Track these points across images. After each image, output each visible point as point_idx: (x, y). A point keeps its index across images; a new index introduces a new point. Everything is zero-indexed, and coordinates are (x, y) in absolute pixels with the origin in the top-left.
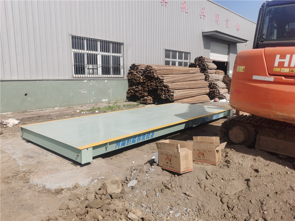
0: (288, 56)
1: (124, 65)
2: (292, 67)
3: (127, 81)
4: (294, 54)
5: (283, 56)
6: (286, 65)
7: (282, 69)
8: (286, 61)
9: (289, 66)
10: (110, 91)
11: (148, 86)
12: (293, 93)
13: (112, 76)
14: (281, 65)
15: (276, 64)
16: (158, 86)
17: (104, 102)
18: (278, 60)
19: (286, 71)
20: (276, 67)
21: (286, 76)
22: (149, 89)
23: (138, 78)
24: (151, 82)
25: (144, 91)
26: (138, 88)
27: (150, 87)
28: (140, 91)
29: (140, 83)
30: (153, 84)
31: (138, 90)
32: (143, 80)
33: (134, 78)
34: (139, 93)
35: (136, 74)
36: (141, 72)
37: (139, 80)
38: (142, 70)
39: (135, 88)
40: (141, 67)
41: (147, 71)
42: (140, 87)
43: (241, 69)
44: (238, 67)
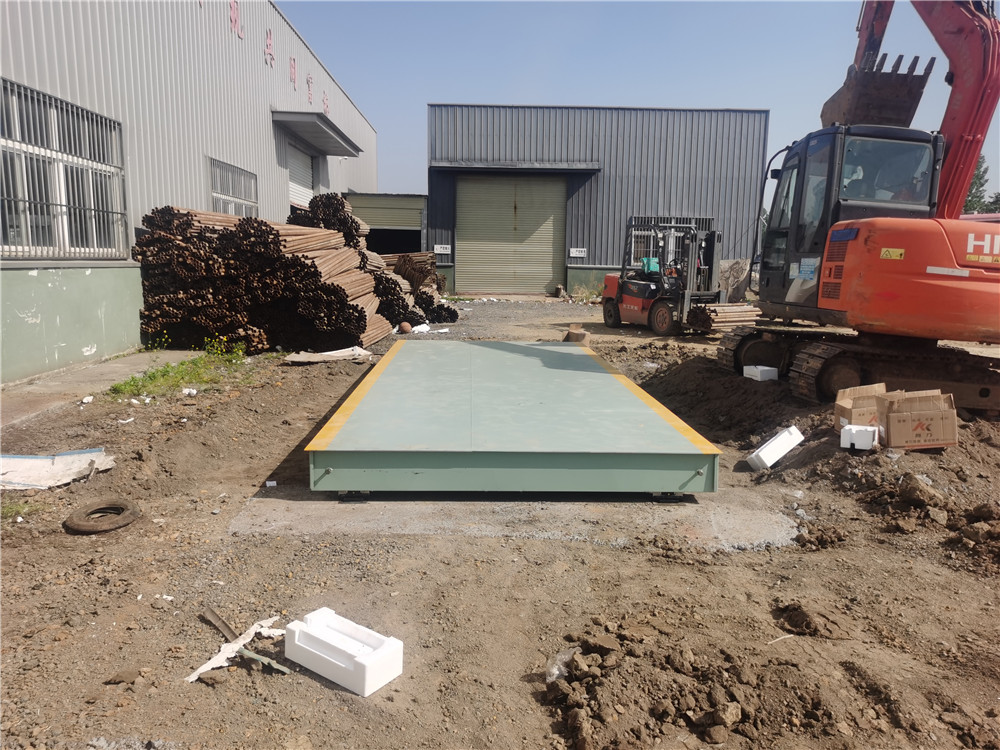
0: (988, 237)
1: (125, 208)
2: (996, 255)
3: (138, 271)
4: (998, 234)
5: (980, 237)
6: (987, 250)
7: (981, 257)
8: (986, 244)
9: (991, 253)
10: (101, 313)
11: (249, 289)
12: (997, 294)
13: (95, 250)
14: (979, 250)
15: (970, 249)
16: (296, 291)
17: (87, 359)
18: (971, 243)
19: (988, 260)
20: (970, 254)
21: (988, 268)
22: (255, 299)
23: (202, 261)
24: (265, 275)
25: (233, 308)
26: (204, 298)
27: (264, 294)
28: (212, 307)
29: (210, 279)
30: (275, 282)
31: (203, 306)
32: (228, 267)
33: (180, 259)
34: (207, 316)
35: (184, 245)
36: (210, 241)
37: (209, 268)
38: (214, 231)
39: (188, 299)
40: (199, 222)
41: (248, 236)
42: (211, 294)
43: (895, 254)
44: (884, 250)
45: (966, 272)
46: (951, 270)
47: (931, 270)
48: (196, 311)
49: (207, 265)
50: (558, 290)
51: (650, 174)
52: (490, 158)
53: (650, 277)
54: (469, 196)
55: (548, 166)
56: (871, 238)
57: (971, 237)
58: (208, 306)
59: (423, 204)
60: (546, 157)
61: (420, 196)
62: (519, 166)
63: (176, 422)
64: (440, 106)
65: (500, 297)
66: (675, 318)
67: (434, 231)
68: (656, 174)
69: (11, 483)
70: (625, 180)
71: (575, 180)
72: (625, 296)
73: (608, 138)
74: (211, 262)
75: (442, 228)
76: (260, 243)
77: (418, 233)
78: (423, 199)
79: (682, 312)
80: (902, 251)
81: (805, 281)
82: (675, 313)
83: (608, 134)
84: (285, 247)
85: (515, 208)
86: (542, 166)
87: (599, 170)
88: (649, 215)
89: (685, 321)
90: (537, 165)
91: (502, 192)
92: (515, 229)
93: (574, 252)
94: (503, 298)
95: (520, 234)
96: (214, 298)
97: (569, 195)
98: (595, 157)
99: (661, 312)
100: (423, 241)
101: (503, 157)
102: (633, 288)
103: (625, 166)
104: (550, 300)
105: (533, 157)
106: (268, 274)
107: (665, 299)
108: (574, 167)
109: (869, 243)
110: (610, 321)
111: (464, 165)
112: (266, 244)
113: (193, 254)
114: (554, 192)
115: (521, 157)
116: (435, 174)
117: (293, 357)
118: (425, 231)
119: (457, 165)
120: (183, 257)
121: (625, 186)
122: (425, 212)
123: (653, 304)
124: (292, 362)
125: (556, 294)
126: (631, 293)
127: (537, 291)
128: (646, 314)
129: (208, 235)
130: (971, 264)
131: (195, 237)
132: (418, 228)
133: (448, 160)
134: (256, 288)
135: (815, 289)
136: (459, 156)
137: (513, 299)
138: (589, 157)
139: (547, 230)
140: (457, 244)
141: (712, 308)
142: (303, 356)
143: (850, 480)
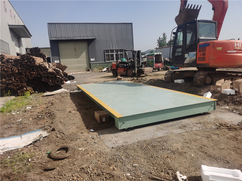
2: (241, 47)
5: (237, 43)
6: (239, 46)
11: (26, 76)
14: (237, 46)
15: (236, 46)
21: (239, 50)
22: (28, 78)
23: (10, 69)
24: (30, 71)
25: (21, 82)
26: (11, 80)
27: (31, 77)
28: (15, 82)
29: (13, 74)
30: (34, 73)
31: (12, 82)
32: (18, 70)
33: (2, 69)
34: (13, 85)
35: (2, 64)
36: (11, 62)
37: (12, 71)
38: (12, 59)
39: (6, 81)
40: (6, 57)
41: (24, 60)
42: (14, 78)
43: (220, 48)
44: (217, 48)
45: (235, 51)
46: (232, 51)
47: (228, 52)
48: (10, 84)
49: (12, 70)
50: (89, 69)
51: (107, 39)
52: (67, 37)
53: (124, 63)
54: (62, 47)
55: (82, 38)
56: (214, 46)
57: (235, 43)
58: (13, 82)
59: (50, 50)
60: (81, 36)
61: (49, 48)
62: (75, 38)
63: (37, 118)
64: (51, 23)
65: (75, 73)
66: (134, 72)
67: (54, 57)
68: (109, 39)
69: (9, 148)
70: (102, 41)
71: (89, 42)
72: (119, 68)
73: (96, 31)
74: (13, 69)
75: (56, 56)
76: (28, 62)
77: (50, 57)
78: (50, 49)
79: (135, 71)
80: (222, 48)
81: (191, 58)
82: (133, 71)
83: (96, 30)
84: (36, 62)
85: (75, 49)
86: (81, 38)
87: (96, 39)
88: (108, 49)
89: (136, 72)
90: (79, 38)
91: (71, 46)
92: (76, 55)
93: (92, 60)
94: (76, 73)
95: (77, 56)
96: (15, 80)
97: (88, 45)
98: (94, 35)
99: (129, 71)
100: (51, 60)
101: (70, 36)
102: (120, 66)
103: (101, 37)
104: (88, 72)
105: (78, 36)
106: (32, 71)
107: (130, 68)
108: (89, 38)
109: (214, 47)
110: (115, 75)
111: (60, 39)
112: (30, 62)
113: (6, 67)
114: (85, 45)
115: (75, 36)
116: (52, 42)
117: (45, 94)
118: (51, 57)
119: (58, 39)
120: (3, 68)
121: (102, 42)
122: (51, 52)
123: (127, 69)
124: (46, 95)
125: (89, 70)
126: (120, 67)
127: (83, 70)
128: (125, 72)
129: (10, 61)
130: (236, 49)
131: (5, 62)
132: (49, 57)
133: (55, 38)
134: (28, 75)
135: (195, 59)
136: (58, 37)
137: (78, 73)
138: (92, 36)
139: (84, 54)
140: (61, 60)
141: (143, 69)
142: (48, 93)
143: (237, 102)
